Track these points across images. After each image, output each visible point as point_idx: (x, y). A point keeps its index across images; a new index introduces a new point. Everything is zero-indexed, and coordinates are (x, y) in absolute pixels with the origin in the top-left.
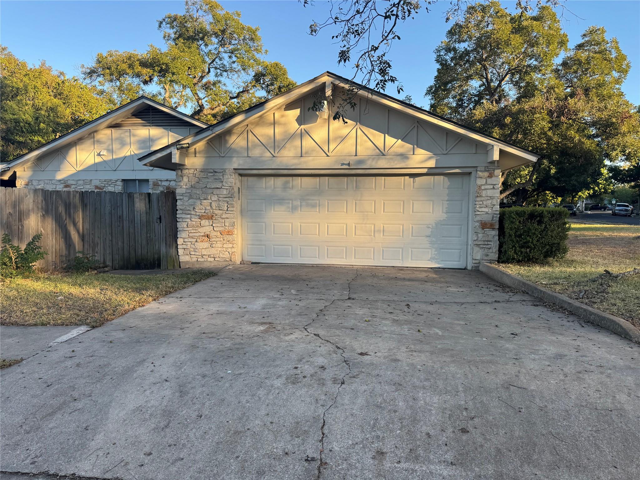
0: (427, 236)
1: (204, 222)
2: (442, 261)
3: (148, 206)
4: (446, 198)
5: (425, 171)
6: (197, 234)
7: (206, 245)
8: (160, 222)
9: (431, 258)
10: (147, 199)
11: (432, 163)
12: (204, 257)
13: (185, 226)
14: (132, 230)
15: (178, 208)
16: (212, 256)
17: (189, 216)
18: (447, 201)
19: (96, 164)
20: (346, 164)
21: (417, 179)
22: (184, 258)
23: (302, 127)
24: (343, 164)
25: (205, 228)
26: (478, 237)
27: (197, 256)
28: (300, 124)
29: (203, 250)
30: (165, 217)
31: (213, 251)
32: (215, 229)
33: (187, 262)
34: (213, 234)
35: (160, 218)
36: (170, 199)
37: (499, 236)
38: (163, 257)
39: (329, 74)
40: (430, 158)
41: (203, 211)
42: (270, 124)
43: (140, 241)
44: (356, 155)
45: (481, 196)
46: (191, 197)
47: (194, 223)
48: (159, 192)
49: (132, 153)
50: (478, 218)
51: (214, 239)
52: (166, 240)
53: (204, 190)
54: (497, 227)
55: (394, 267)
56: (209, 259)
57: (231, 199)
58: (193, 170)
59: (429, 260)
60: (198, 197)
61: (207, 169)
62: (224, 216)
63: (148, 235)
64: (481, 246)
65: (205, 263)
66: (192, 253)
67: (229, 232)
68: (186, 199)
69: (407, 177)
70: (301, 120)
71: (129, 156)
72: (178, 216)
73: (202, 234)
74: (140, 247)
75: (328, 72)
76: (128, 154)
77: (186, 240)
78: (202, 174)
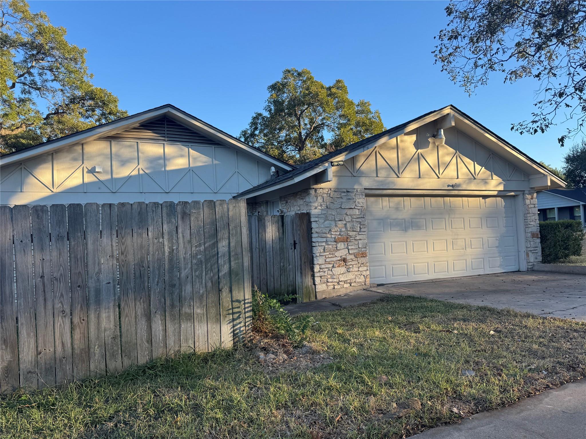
0: (496, 247)
1: (341, 245)
3: (281, 231)
6: (334, 259)
7: (343, 269)
8: (295, 248)
9: (500, 265)
10: (280, 223)
12: (341, 283)
15: (313, 231)
16: (349, 281)
17: (324, 240)
18: (505, 217)
21: (487, 200)
22: (321, 287)
23: (419, 151)
24: (449, 186)
25: (341, 251)
27: (334, 284)
28: (417, 149)
29: (340, 276)
30: (300, 242)
31: (350, 276)
32: (350, 252)
33: (323, 292)
34: (349, 257)
35: (295, 244)
36: (305, 221)
39: (453, 107)
41: (339, 233)
44: (458, 178)
45: (529, 213)
46: (326, 219)
47: (331, 246)
48: (293, 213)
49: (141, 172)
50: (530, 230)
51: (350, 263)
52: (301, 269)
53: (338, 210)
54: (539, 236)
56: (346, 286)
57: (363, 219)
58: (327, 190)
60: (333, 218)
61: (341, 189)
62: (358, 238)
63: (282, 264)
64: (533, 251)
65: (341, 290)
66: (330, 280)
67: (362, 254)
68: (321, 221)
69: (481, 198)
70: (417, 145)
71: (135, 176)
72: (314, 240)
73: (339, 258)
75: (451, 105)
76: (135, 173)
77: (323, 266)
78: (336, 194)
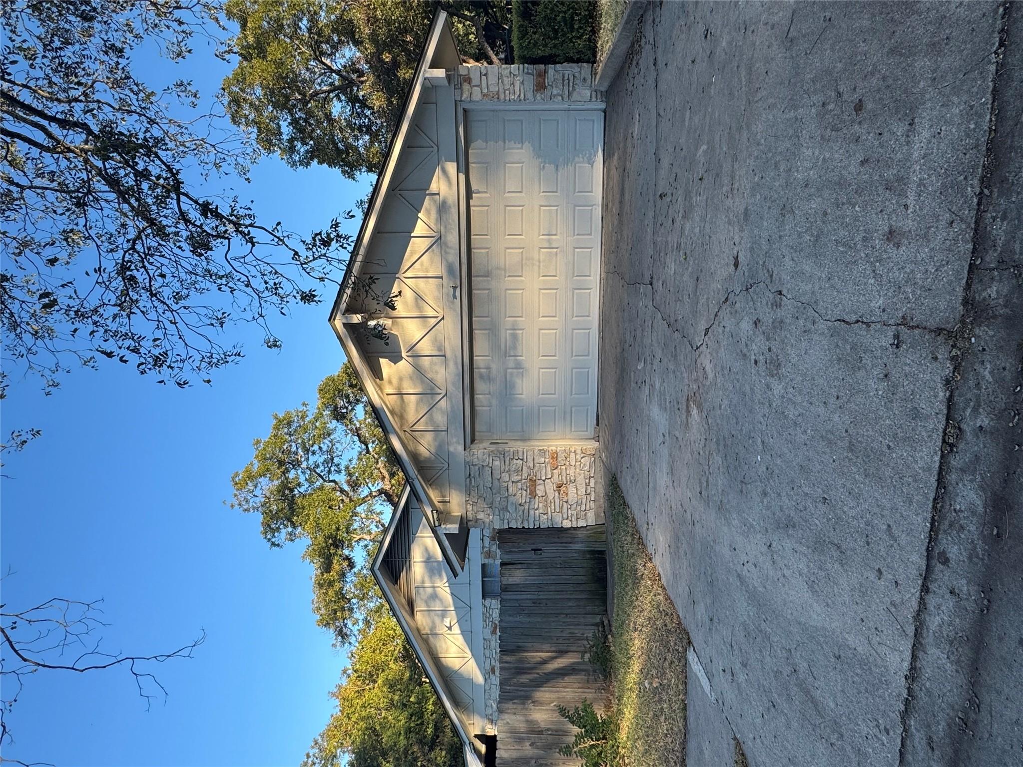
0: (557, 169)
1: (540, 491)
2: (593, 147)
3: (519, 566)
4: (501, 143)
5: (462, 177)
6: (557, 501)
7: (572, 490)
8: (541, 550)
9: (589, 164)
10: (509, 567)
11: (451, 168)
12: (588, 492)
13: (545, 517)
14: (553, 588)
15: (520, 527)
16: (587, 481)
17: (532, 512)
18: (505, 143)
19: (463, 633)
20: (455, 292)
21: (474, 187)
22: (591, 520)
23: (404, 355)
24: (455, 297)
25: (547, 491)
26: (558, 95)
27: (588, 501)
28: (401, 358)
29: (579, 493)
30: (534, 544)
31: (581, 480)
32: (550, 476)
33: (597, 515)
34: (556, 479)
35: (535, 550)
36: (508, 537)
37: (555, 63)
38: (588, 547)
39: (331, 318)
40: (444, 171)
41: (524, 492)
42: (402, 400)
43: (567, 577)
44: (442, 277)
45: (498, 93)
46: (506, 509)
47: (541, 505)
48: (498, 551)
49: (447, 585)
50: (530, 95)
51: (564, 478)
52: (566, 543)
53: (494, 491)
54: (542, 66)
55: (602, 218)
56: (592, 484)
57: (506, 455)
58: (468, 506)
59: (592, 166)
60: (505, 499)
61: (466, 486)
62: (531, 465)
63: (558, 566)
64: (571, 89)
65: (597, 490)
66: (583, 508)
67: (553, 458)
68: (507, 515)
69: (472, 202)
70: (395, 358)
71: (450, 590)
72: (531, 527)
73: (557, 494)
74: (575, 577)
75: (329, 320)
76: (448, 590)
77: (565, 516)
78: (472, 492)
